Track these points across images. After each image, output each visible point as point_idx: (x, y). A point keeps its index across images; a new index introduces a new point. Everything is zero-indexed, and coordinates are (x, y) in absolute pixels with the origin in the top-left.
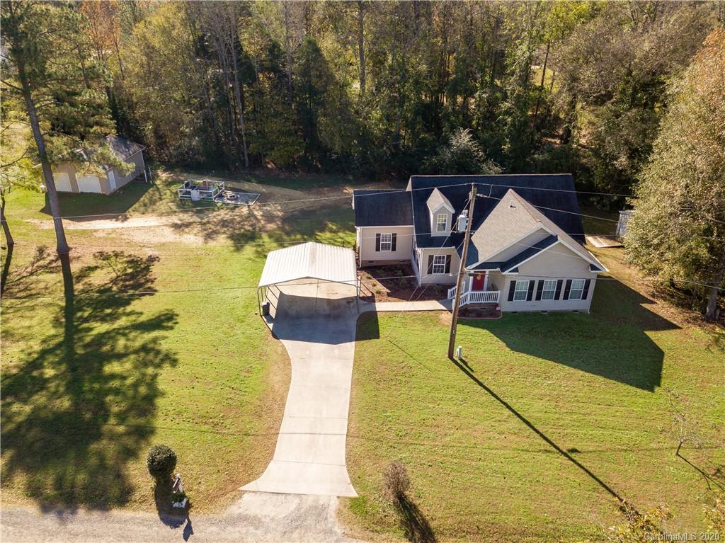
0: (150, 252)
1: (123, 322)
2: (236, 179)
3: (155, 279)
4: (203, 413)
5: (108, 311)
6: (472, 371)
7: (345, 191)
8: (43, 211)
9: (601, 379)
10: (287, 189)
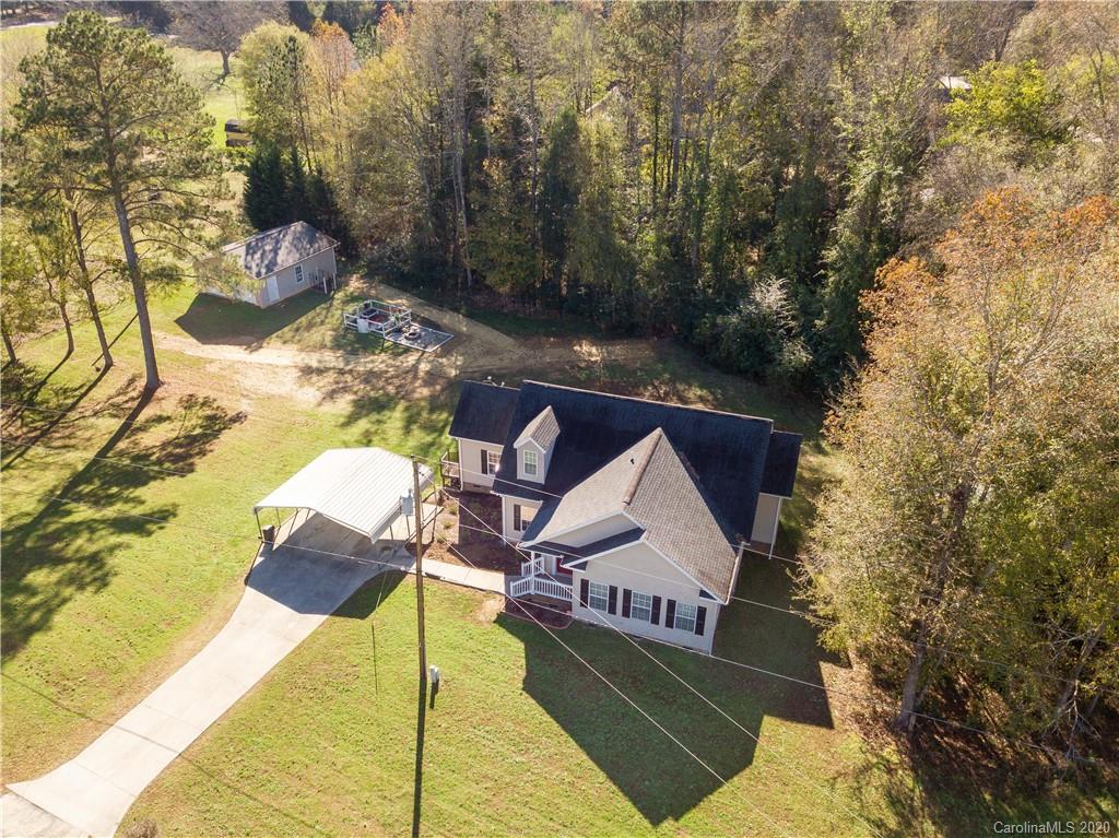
0: (244, 406)
1: (110, 512)
2: (440, 304)
3: (211, 451)
4: (66, 670)
5: (114, 490)
6: (432, 706)
7: (577, 348)
8: (179, 321)
9: (602, 776)
10: (496, 333)
